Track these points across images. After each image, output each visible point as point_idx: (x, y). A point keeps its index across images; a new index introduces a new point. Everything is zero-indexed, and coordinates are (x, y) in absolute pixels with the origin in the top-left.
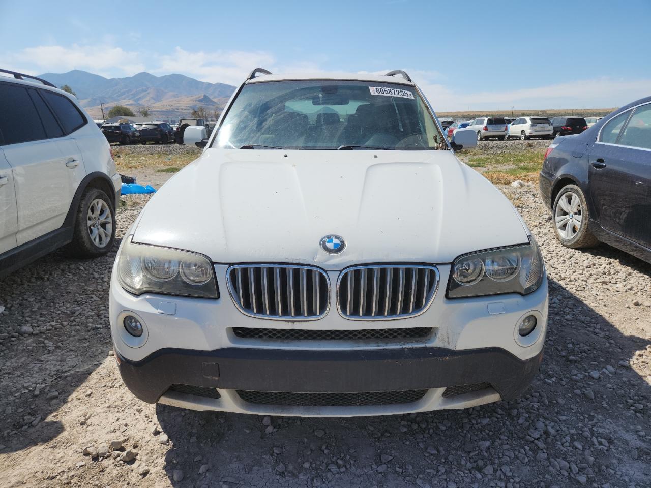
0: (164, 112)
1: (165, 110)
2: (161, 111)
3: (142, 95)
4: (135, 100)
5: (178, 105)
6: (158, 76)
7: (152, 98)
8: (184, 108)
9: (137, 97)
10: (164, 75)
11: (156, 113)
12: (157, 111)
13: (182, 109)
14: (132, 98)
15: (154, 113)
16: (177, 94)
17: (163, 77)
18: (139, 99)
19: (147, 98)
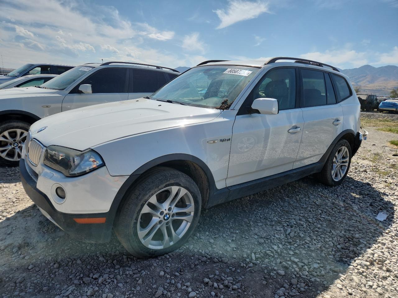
0: (374, 90)
1: (374, 89)
2: (372, 90)
3: (362, 79)
4: (356, 83)
5: (386, 86)
6: (377, 67)
7: (368, 81)
8: (390, 88)
9: (357, 81)
10: (381, 66)
11: (367, 91)
12: (369, 90)
13: (388, 89)
14: (355, 81)
15: (366, 90)
16: (387, 79)
17: (380, 68)
18: (358, 82)
19: (364, 81)
